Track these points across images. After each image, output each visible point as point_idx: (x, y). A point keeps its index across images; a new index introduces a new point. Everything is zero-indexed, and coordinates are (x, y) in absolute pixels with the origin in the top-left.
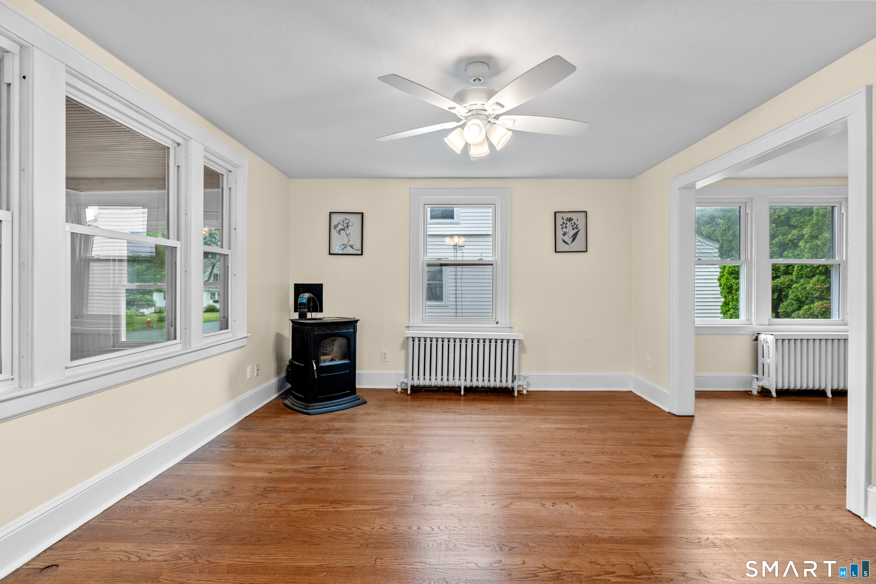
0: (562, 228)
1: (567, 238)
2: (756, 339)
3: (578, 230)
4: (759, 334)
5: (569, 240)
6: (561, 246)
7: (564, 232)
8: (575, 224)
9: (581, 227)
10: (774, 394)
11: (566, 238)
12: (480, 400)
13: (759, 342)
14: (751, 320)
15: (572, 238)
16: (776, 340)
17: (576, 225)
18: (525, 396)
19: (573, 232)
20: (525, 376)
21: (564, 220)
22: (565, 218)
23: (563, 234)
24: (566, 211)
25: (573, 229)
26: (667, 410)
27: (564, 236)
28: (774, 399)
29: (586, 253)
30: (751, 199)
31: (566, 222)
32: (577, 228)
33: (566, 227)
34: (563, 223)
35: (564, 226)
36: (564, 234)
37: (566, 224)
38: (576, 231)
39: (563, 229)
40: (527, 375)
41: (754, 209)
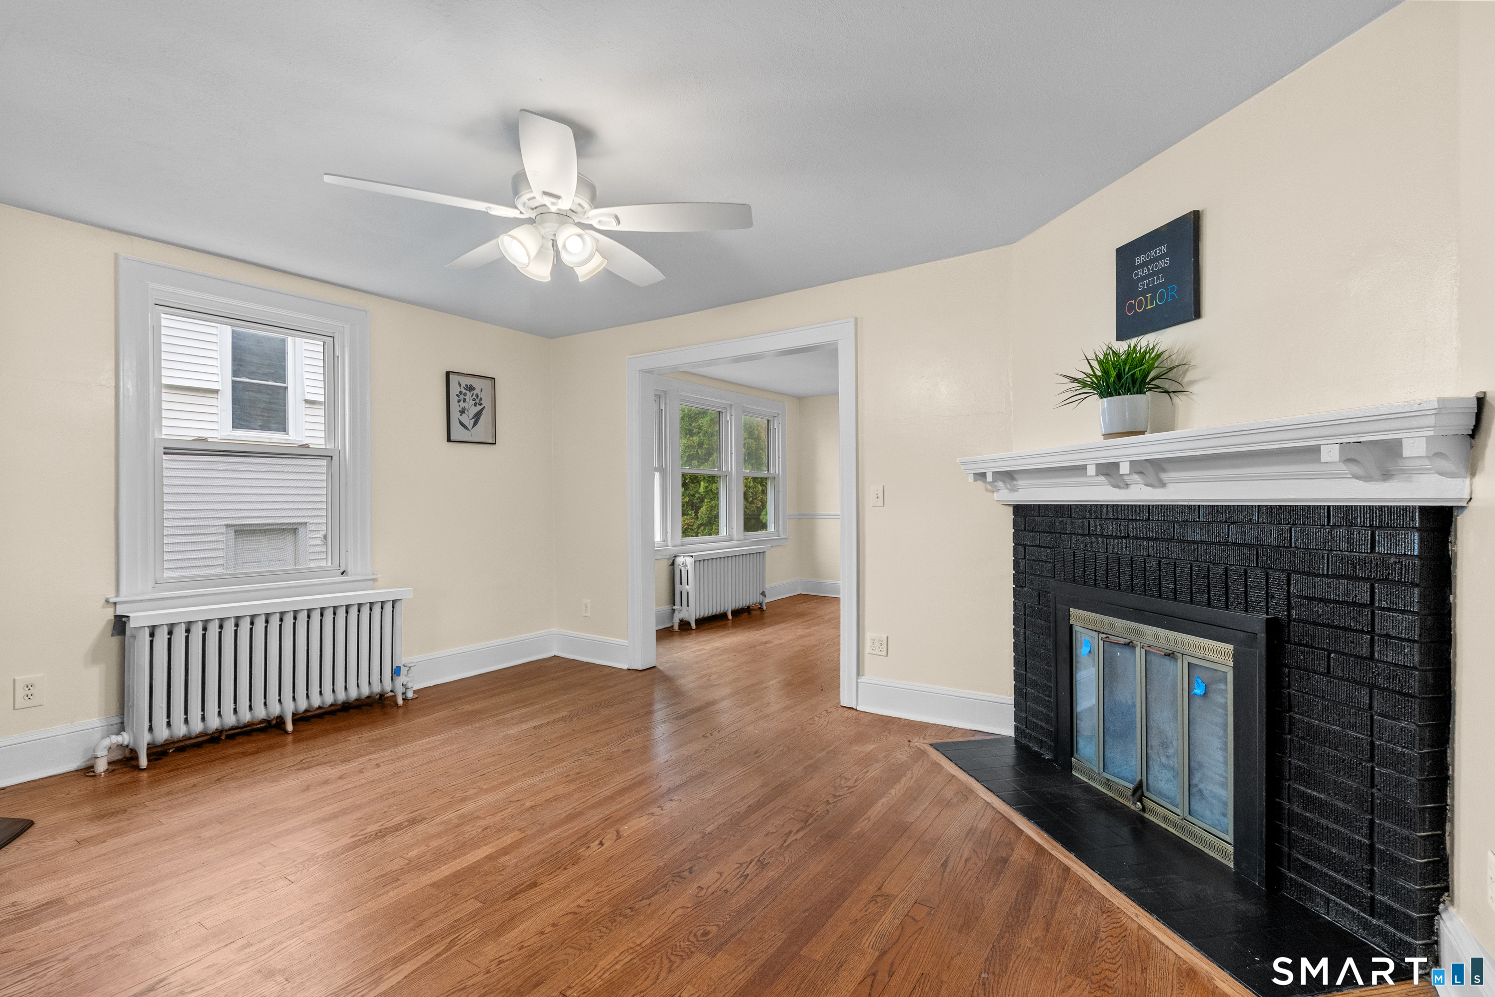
0: (459, 401)
1: (467, 419)
2: (673, 564)
3: (482, 406)
4: (675, 556)
5: (469, 423)
6: (457, 432)
7: (461, 407)
8: (477, 396)
9: (487, 402)
10: (694, 626)
11: (465, 419)
12: (325, 733)
13: (676, 567)
14: (667, 541)
15: (474, 420)
16: (695, 561)
17: (479, 398)
18: (415, 702)
19: (474, 410)
20: (410, 665)
21: (462, 387)
22: (463, 385)
23: (460, 411)
24: (466, 373)
25: (475, 405)
26: (625, 667)
27: (461, 415)
28: (694, 631)
29: (494, 446)
30: (665, 392)
31: (464, 391)
32: (481, 404)
33: (465, 400)
34: (461, 392)
35: (462, 397)
36: (462, 412)
37: (465, 394)
38: (479, 408)
39: (460, 403)
40: (412, 663)
41: (668, 405)
